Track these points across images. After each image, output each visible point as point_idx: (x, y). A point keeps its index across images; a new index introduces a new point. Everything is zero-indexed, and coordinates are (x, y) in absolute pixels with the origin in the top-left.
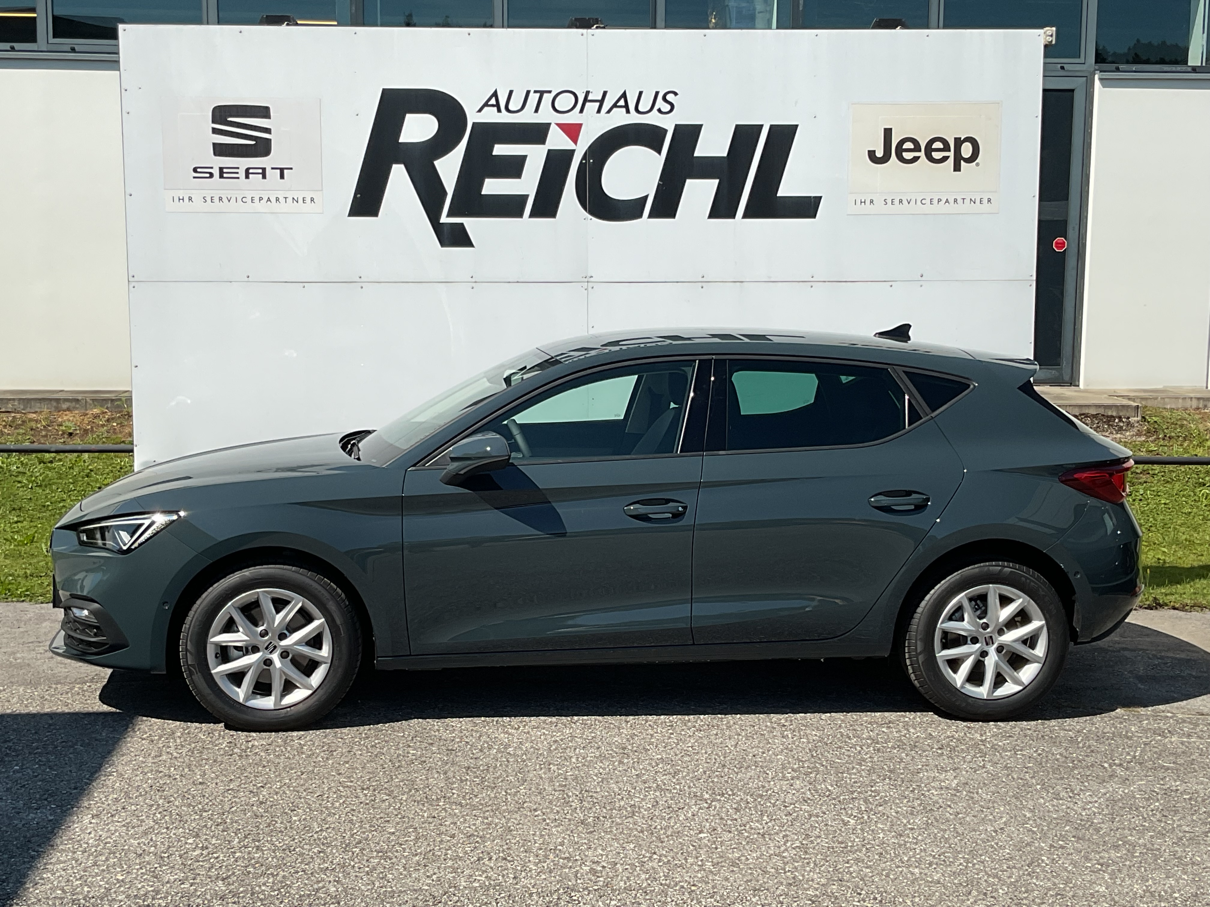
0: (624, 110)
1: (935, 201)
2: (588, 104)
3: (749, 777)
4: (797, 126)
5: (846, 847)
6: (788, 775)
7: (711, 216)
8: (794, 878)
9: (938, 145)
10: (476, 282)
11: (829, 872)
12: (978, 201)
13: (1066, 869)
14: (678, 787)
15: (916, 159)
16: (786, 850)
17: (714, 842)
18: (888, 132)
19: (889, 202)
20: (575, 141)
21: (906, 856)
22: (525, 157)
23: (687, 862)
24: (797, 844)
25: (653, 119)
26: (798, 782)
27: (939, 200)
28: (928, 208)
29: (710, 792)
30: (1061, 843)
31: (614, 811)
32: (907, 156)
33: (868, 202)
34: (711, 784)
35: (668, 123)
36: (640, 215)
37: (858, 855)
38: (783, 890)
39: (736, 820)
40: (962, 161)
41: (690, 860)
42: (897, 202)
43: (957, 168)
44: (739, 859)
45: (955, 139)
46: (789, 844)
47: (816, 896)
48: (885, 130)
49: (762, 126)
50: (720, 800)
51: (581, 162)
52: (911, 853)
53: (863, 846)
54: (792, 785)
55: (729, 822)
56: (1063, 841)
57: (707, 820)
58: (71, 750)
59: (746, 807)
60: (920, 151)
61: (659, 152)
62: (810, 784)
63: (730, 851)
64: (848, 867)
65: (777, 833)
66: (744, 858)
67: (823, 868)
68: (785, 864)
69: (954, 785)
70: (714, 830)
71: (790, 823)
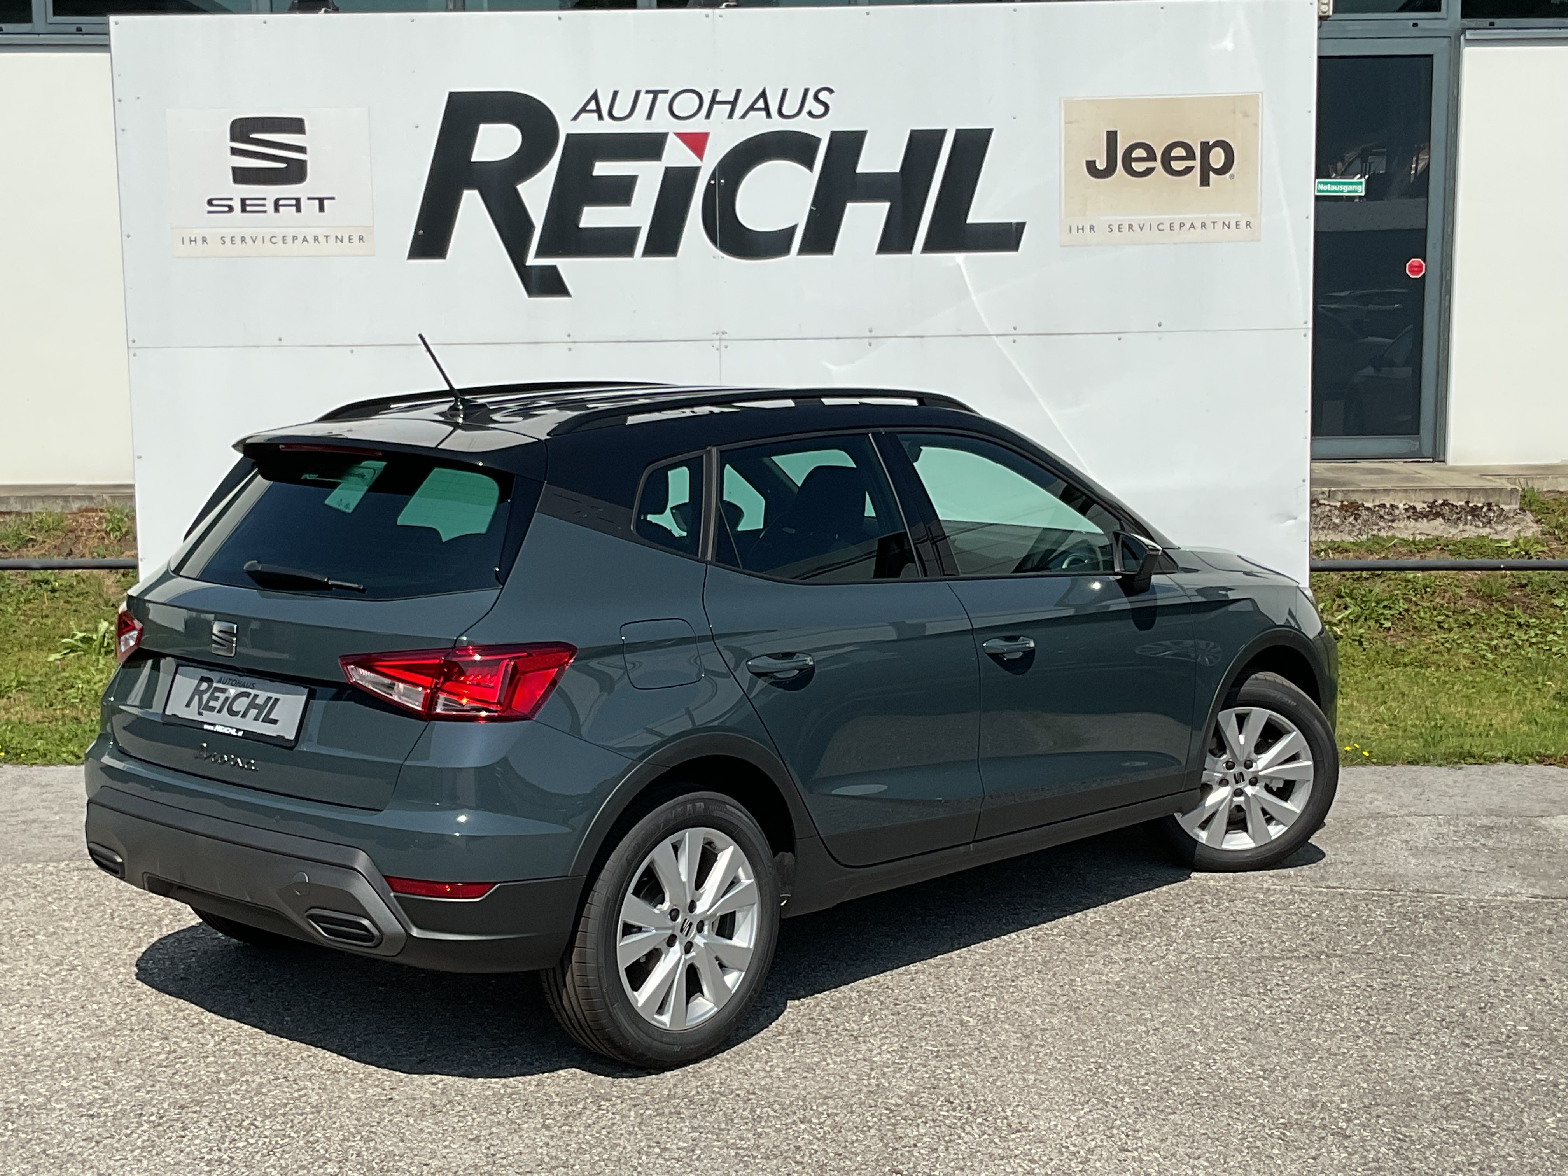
0: (763, 113)
1: (1176, 226)
2: (716, 106)
4: (990, 131)
5: (954, 1051)
7: (880, 250)
8: (878, 1085)
9: (1179, 152)
10: (574, 342)
11: (923, 1078)
12: (1233, 225)
15: (1149, 171)
16: (880, 1054)
17: (794, 1045)
18: (1112, 137)
19: (1115, 228)
20: (700, 155)
21: (1025, 1060)
22: (635, 178)
23: (752, 1067)
24: (896, 1047)
25: (802, 125)
27: (1182, 225)
28: (1166, 236)
32: (1138, 167)
33: (1087, 229)
35: (822, 130)
36: (787, 251)
37: (966, 1060)
38: (860, 1098)
39: (829, 1020)
40: (1211, 173)
41: (757, 1066)
42: (1125, 227)
43: (1205, 182)
44: (817, 1064)
45: (1203, 144)
46: (884, 1048)
47: (897, 1105)
48: (1109, 133)
49: (943, 132)
51: (709, 183)
53: (977, 1049)
55: (820, 1022)
57: (793, 1020)
58: (31, 940)
60: (1155, 160)
61: (810, 167)
63: (809, 1056)
64: (948, 1073)
65: (875, 1035)
66: (824, 1063)
67: (917, 1075)
68: (872, 1069)
69: (1118, 979)
70: (799, 1031)
71: (895, 1023)
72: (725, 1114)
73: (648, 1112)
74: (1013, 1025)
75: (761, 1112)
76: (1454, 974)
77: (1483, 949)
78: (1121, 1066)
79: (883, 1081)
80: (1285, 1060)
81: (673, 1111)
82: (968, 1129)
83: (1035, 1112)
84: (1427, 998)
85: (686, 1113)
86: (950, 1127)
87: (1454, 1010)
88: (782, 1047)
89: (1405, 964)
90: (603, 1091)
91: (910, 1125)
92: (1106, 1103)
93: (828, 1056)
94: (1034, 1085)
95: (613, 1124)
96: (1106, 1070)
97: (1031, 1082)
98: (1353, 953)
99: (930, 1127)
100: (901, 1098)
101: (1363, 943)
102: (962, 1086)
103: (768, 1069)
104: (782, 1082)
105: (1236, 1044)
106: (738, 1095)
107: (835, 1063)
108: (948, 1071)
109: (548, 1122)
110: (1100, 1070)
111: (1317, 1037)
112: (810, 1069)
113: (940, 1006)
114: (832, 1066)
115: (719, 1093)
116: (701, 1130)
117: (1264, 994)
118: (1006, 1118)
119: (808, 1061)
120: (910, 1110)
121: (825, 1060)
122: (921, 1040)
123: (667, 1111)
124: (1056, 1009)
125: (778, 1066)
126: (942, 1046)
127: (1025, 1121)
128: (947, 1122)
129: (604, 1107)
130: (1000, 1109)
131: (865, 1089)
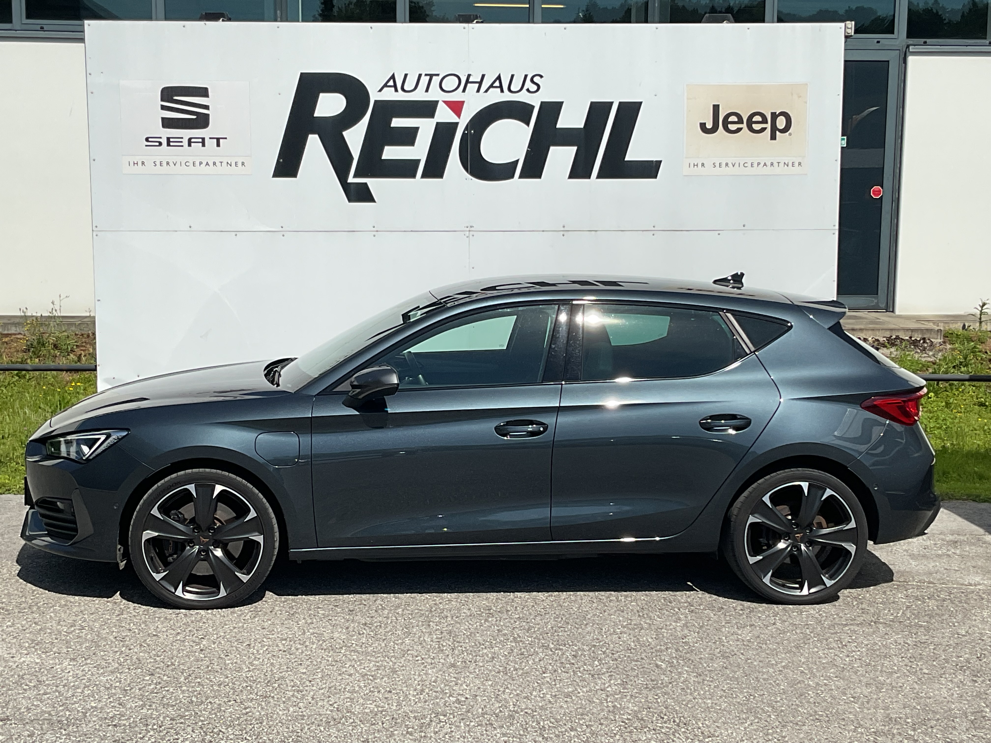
0: (499, 90)
1: (755, 165)
2: (469, 85)
3: (587, 632)
4: (641, 103)
5: (656, 684)
6: (618, 630)
7: (571, 176)
8: (613, 707)
9: (758, 118)
10: (377, 231)
11: (641, 702)
12: (790, 164)
13: (825, 701)
14: (530, 639)
15: (739, 130)
16: (610, 686)
17: (555, 680)
18: (716, 108)
19: (717, 165)
20: (459, 115)
22: (417, 129)
24: (619, 681)
25: (523, 97)
26: (625, 636)
27: (759, 164)
28: (749, 171)
29: (555, 643)
30: (825, 681)
31: (478, 657)
32: (732, 127)
33: (700, 165)
34: (557, 637)
35: (535, 101)
36: (512, 176)
39: (573, 664)
40: (777, 132)
42: (724, 165)
43: (773, 137)
45: (772, 113)
46: (612, 682)
47: (629, 720)
48: (714, 106)
49: (611, 103)
50: (562, 649)
51: (464, 133)
52: (707, 689)
53: (670, 683)
54: (619, 638)
55: (568, 666)
56: (827, 680)
57: (550, 664)
59: (582, 654)
60: (743, 123)
61: (528, 124)
62: (635, 637)
63: (566, 687)
64: (656, 699)
65: (603, 674)
66: (576, 692)
67: (637, 700)
68: (607, 696)
69: (748, 638)
70: (555, 671)
71: (615, 666)
72: (522, 726)
73: (472, 724)
74: (690, 668)
75: (544, 723)
76: (956, 636)
77: (969, 619)
78: (764, 695)
79: (616, 703)
80: (866, 691)
81: (488, 723)
82: (677, 735)
83: (716, 724)
84: (943, 651)
85: (496, 725)
86: (665, 734)
87: (962, 659)
88: (548, 682)
89: (925, 629)
90: (440, 710)
91: (640, 732)
92: (760, 719)
93: (577, 687)
94: (712, 707)
95: (452, 731)
96: (755, 697)
97: (710, 705)
98: (890, 621)
99: (653, 734)
100: (630, 714)
101: (895, 615)
102: (666, 708)
103: (542, 696)
104: (553, 704)
105: (833, 680)
106: (526, 713)
107: (583, 692)
108: (657, 697)
109: (410, 730)
110: (752, 697)
111: (882, 676)
112: (568, 695)
113: (641, 655)
114: (582, 694)
115: (514, 711)
116: (509, 736)
117: (842, 648)
118: (699, 728)
119: (566, 691)
120: (637, 723)
121: (577, 690)
122: (634, 677)
123: (484, 723)
124: (715, 657)
125: (547, 694)
126: (648, 681)
127: (712, 731)
128: (663, 731)
129: (443, 720)
130: (694, 722)
131: (606, 709)
